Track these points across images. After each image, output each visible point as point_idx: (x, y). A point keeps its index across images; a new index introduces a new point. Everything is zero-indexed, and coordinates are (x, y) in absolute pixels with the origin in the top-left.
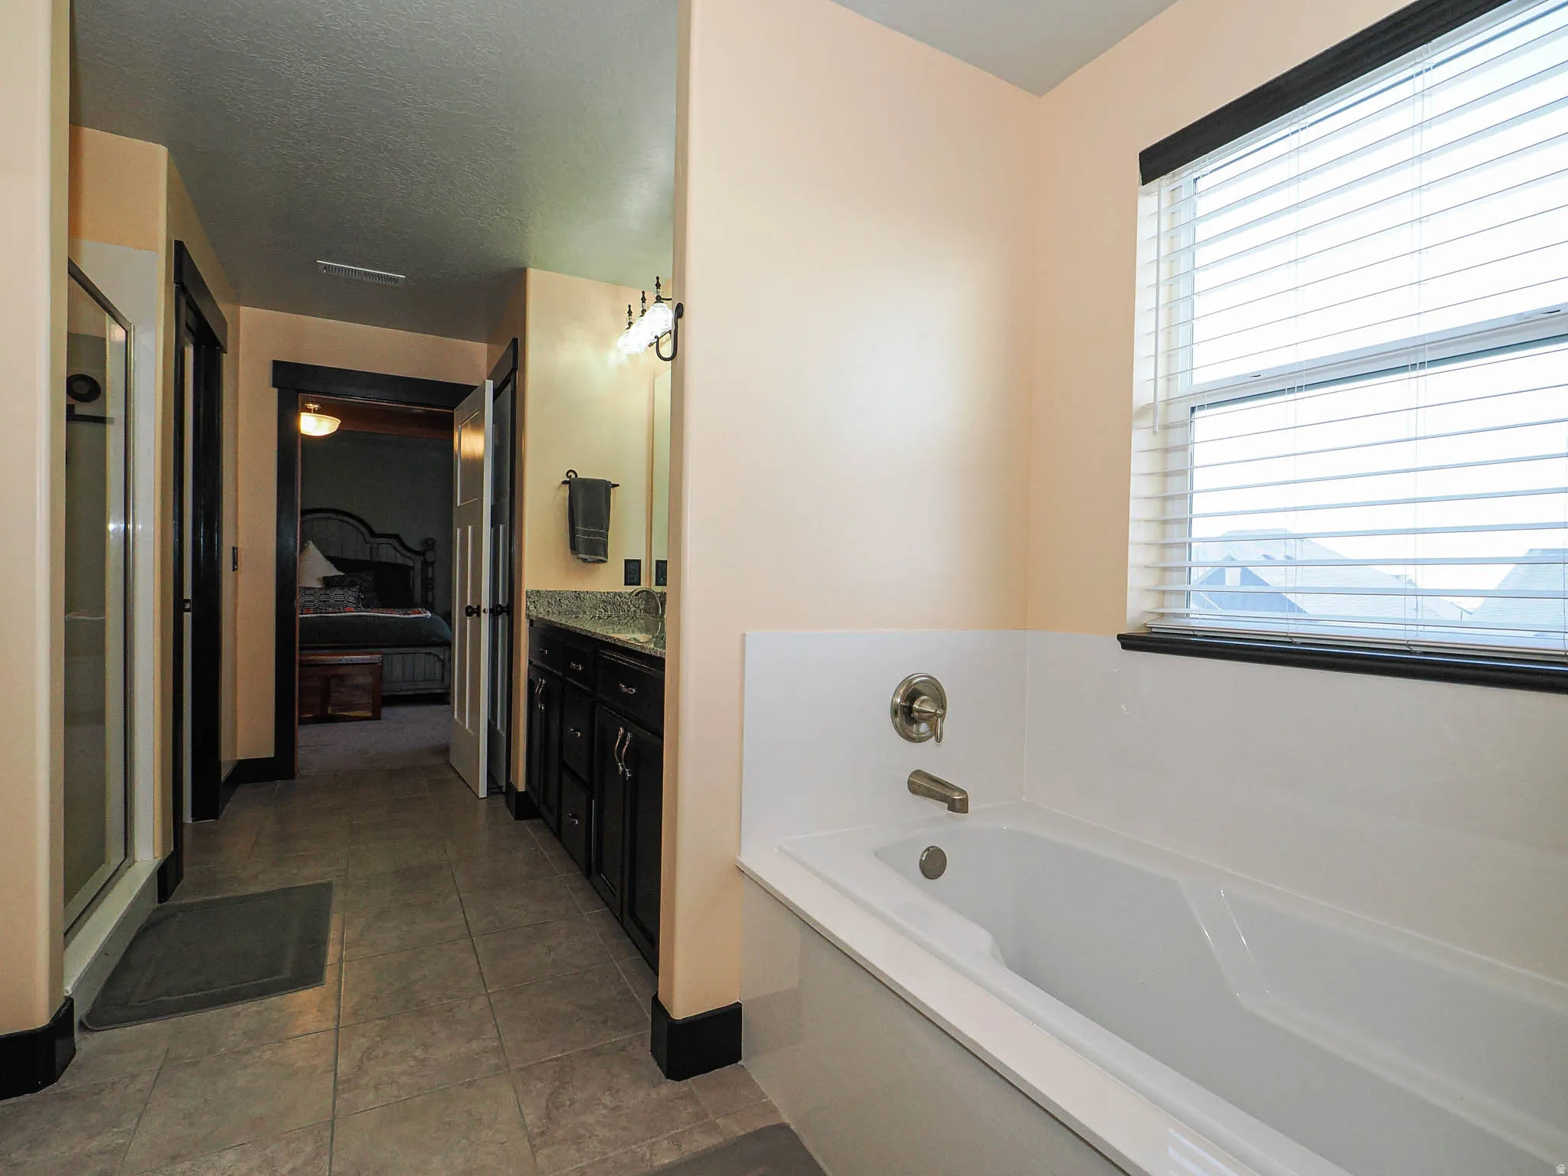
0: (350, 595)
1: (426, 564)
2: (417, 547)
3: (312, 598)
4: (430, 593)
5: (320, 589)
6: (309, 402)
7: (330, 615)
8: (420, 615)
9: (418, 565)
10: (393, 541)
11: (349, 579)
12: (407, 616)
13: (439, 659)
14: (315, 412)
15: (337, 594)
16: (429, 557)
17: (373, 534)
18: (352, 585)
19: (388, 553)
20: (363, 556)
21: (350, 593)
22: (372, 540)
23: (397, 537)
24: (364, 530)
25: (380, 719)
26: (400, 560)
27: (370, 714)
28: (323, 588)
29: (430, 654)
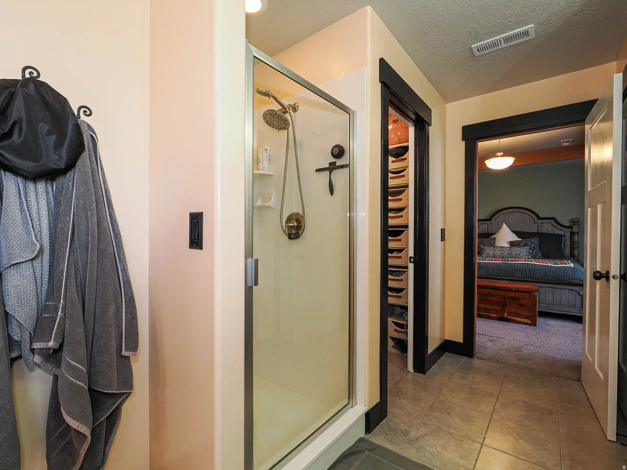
0: (523, 251)
1: (572, 234)
2: (567, 224)
3: (503, 252)
4: (576, 251)
5: (508, 247)
6: (497, 152)
7: (510, 262)
8: (566, 265)
9: (568, 235)
10: (552, 222)
11: (524, 242)
12: (556, 266)
13: (579, 294)
14: (501, 156)
15: (516, 250)
16: (575, 229)
17: (539, 218)
18: (526, 245)
19: (548, 228)
20: (534, 230)
21: (524, 250)
22: (540, 221)
23: (554, 219)
24: (533, 215)
25: (536, 326)
26: (556, 231)
27: (530, 322)
28: (509, 247)
29: (572, 290)
